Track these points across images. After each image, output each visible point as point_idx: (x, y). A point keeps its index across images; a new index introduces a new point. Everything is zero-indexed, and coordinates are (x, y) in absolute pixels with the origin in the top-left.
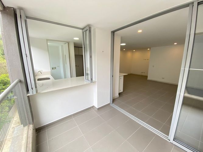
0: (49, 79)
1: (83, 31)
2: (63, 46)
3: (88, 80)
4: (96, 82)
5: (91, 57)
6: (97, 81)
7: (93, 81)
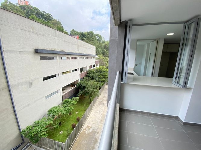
0: (132, 74)
1: (186, 24)
2: (150, 44)
3: (178, 83)
4: (191, 89)
5: (192, 55)
6: (193, 87)
7: (187, 87)
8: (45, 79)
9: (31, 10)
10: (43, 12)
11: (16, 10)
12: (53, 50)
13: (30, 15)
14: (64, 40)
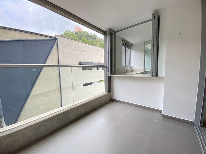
8: (84, 85)
9: (83, 34)
10: (91, 34)
11: (73, 36)
12: (92, 62)
13: (82, 38)
14: (101, 53)
